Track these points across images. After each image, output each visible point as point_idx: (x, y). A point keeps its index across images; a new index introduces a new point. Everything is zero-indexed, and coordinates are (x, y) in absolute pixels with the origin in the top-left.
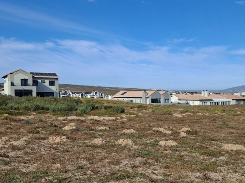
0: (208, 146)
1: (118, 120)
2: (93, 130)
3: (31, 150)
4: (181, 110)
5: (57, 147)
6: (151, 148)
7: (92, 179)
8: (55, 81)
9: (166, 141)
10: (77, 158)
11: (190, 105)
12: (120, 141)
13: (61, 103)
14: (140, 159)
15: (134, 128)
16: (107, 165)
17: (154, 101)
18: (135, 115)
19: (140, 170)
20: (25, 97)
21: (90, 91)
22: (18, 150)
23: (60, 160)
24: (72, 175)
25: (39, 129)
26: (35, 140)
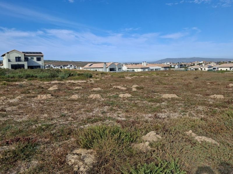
0: (152, 96)
1: (88, 82)
2: (71, 90)
3: (24, 105)
4: (130, 74)
5: (44, 102)
6: (114, 100)
7: (73, 123)
8: (41, 58)
9: (124, 94)
10: (60, 109)
11: (135, 72)
12: (91, 96)
13: (46, 73)
14: (106, 107)
15: (100, 87)
16: (83, 113)
17: (111, 70)
18: (100, 79)
19: (108, 115)
20: (19, 69)
21: (67, 65)
22: (14, 106)
23: (47, 111)
24: (57, 122)
25: (30, 90)
26: (27, 98)
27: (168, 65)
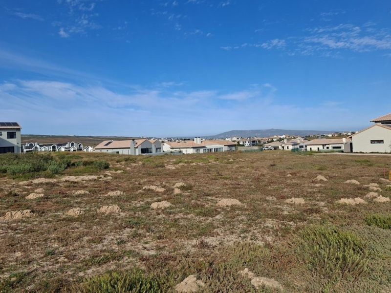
0: (203, 204)
1: (101, 179)
2: (68, 196)
4: (174, 160)
5: (18, 226)
6: (142, 214)
7: (66, 268)
8: (15, 133)
9: (159, 203)
10: (45, 240)
11: (184, 154)
12: (104, 209)
13: (24, 162)
14: (128, 230)
15: (120, 188)
16: (86, 245)
17: (144, 151)
18: (122, 171)
19: (129, 246)
21: (65, 142)
23: (21, 245)
24: (38, 266)
27: (234, 141)
